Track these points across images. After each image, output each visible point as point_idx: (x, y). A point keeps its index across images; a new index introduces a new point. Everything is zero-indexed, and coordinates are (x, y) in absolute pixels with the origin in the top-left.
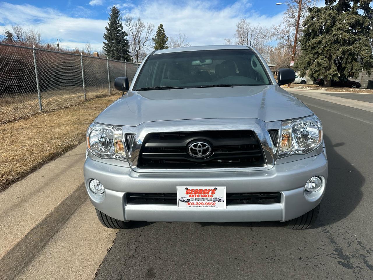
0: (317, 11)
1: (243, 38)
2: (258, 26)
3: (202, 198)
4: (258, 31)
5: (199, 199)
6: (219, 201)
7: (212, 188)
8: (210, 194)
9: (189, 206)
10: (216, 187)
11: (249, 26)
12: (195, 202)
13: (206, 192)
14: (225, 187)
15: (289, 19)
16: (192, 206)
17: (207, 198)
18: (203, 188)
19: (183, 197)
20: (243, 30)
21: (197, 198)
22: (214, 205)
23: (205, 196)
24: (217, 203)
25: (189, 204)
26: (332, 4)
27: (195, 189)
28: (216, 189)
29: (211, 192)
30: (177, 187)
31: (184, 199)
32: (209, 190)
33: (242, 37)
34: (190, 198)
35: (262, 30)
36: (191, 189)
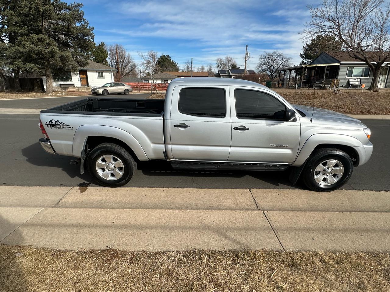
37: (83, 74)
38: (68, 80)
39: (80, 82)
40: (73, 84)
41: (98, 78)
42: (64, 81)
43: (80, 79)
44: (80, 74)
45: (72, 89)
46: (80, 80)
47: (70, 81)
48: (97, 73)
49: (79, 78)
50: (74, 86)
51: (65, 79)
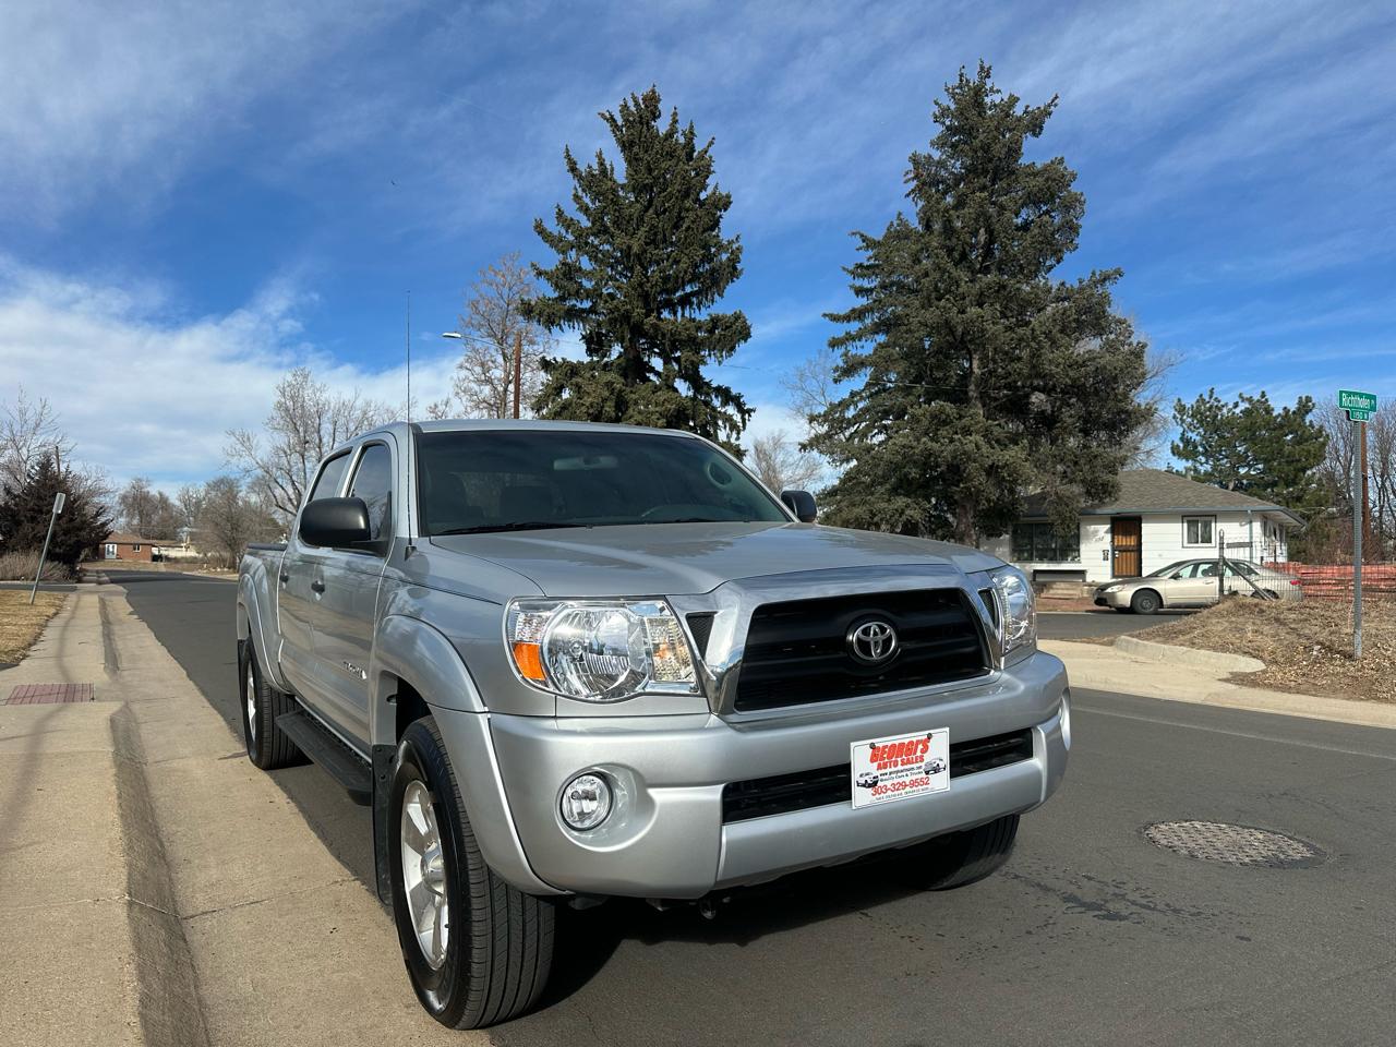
0: (572, 371)
1: (302, 434)
2: (356, 398)
3: (902, 768)
4: (358, 413)
5: (898, 772)
6: (936, 770)
7: (922, 735)
8: (919, 754)
9: (877, 796)
10: (931, 732)
11: (325, 395)
12: (888, 783)
13: (909, 749)
14: (947, 729)
15: (473, 385)
16: (882, 795)
17: (912, 766)
18: (905, 738)
19: (864, 772)
20: (302, 406)
21: (893, 769)
22: (927, 784)
23: (909, 762)
24: (932, 777)
25: (876, 792)
26: (605, 356)
27: (889, 744)
28: (929, 737)
29: (920, 747)
30: (853, 744)
31: (867, 778)
32: (918, 742)
33: (301, 429)
34: (878, 773)
35: (371, 413)
36: (881, 745)
37: (1127, 533)
38: (1063, 558)
39: (1109, 563)
40: (1082, 573)
41: (1186, 544)
42: (1052, 559)
43: (1114, 550)
44: (1113, 531)
45: (1065, 592)
46: (1110, 557)
47: (1073, 560)
48: (1185, 525)
49: (1109, 548)
50: (1084, 581)
51: (1054, 550)
